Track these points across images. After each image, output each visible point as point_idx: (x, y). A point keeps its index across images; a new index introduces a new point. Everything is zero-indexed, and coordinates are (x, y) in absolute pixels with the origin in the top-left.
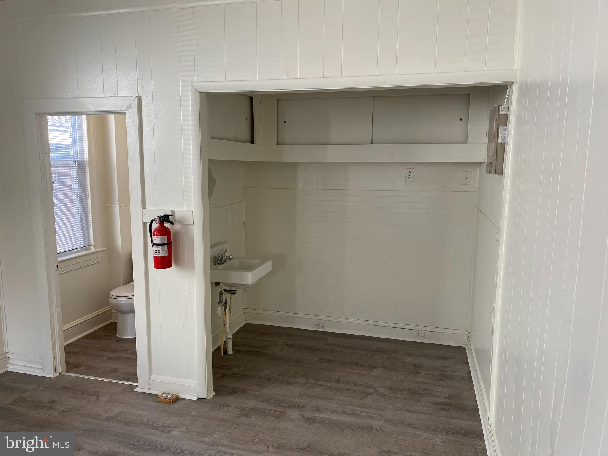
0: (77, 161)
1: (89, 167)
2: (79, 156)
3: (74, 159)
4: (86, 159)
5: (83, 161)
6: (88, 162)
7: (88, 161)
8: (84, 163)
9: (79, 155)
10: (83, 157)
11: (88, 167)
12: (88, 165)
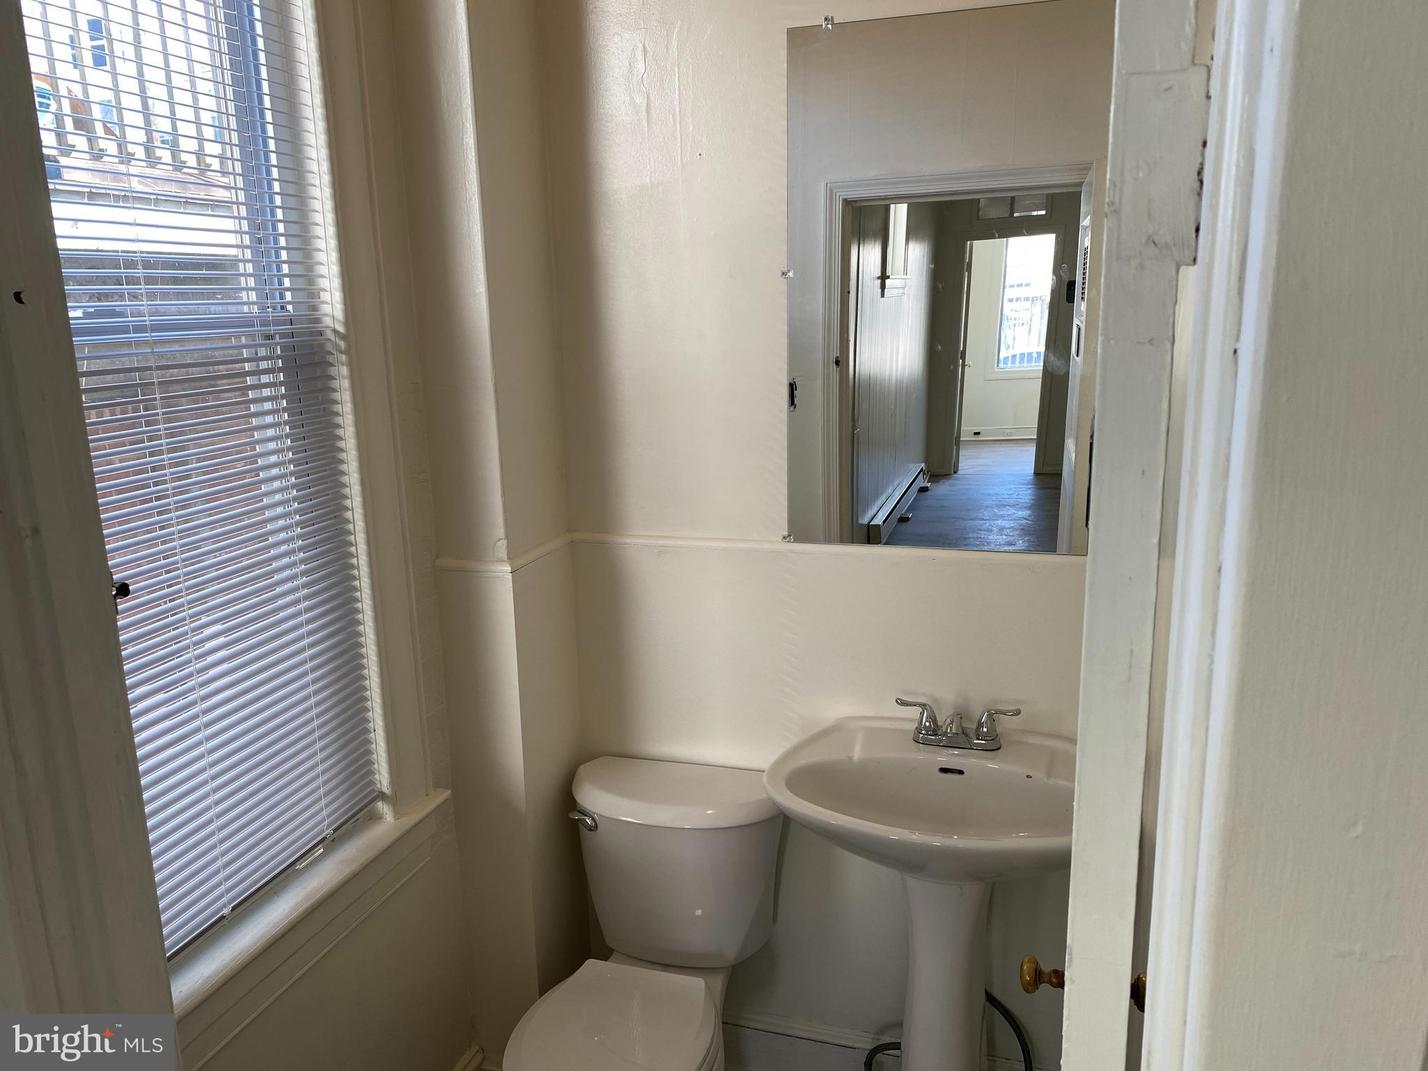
0: (282, 336)
1: (350, 365)
2: (290, 307)
3: (265, 323)
4: (328, 321)
5: (311, 334)
6: (344, 337)
7: (341, 329)
8: (322, 346)
9: (288, 296)
10: (314, 308)
11: (345, 370)
12: (344, 358)
